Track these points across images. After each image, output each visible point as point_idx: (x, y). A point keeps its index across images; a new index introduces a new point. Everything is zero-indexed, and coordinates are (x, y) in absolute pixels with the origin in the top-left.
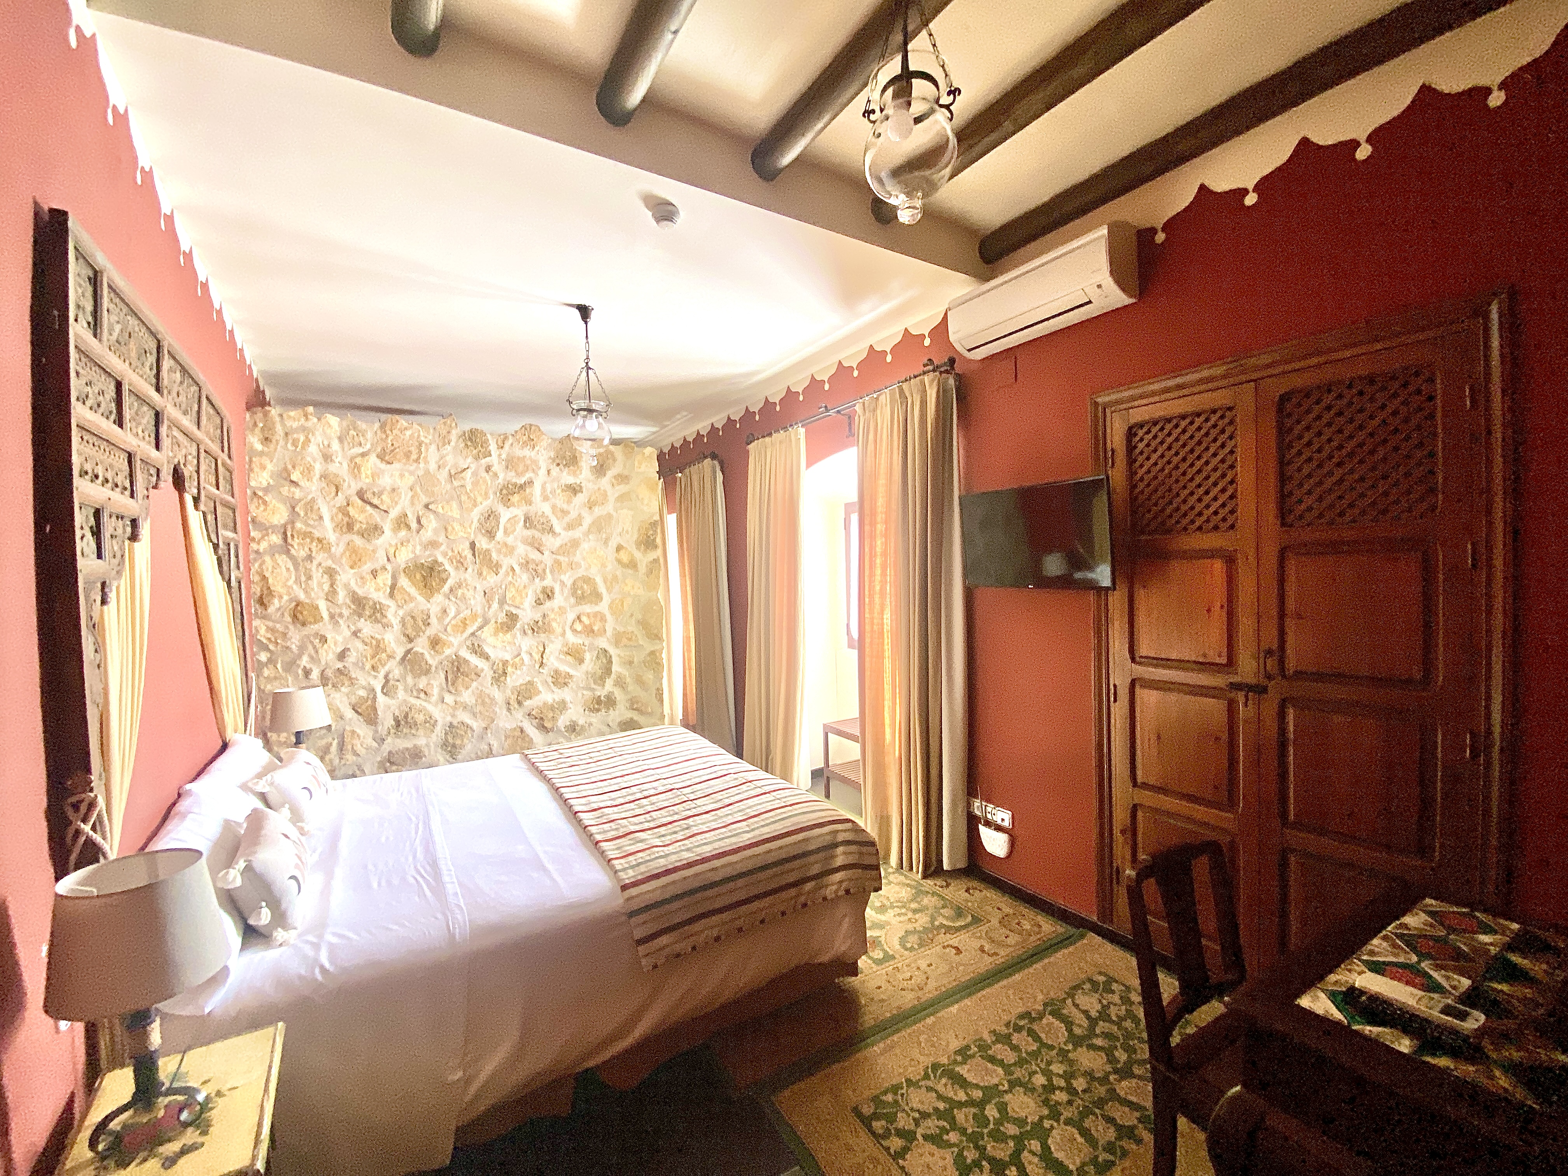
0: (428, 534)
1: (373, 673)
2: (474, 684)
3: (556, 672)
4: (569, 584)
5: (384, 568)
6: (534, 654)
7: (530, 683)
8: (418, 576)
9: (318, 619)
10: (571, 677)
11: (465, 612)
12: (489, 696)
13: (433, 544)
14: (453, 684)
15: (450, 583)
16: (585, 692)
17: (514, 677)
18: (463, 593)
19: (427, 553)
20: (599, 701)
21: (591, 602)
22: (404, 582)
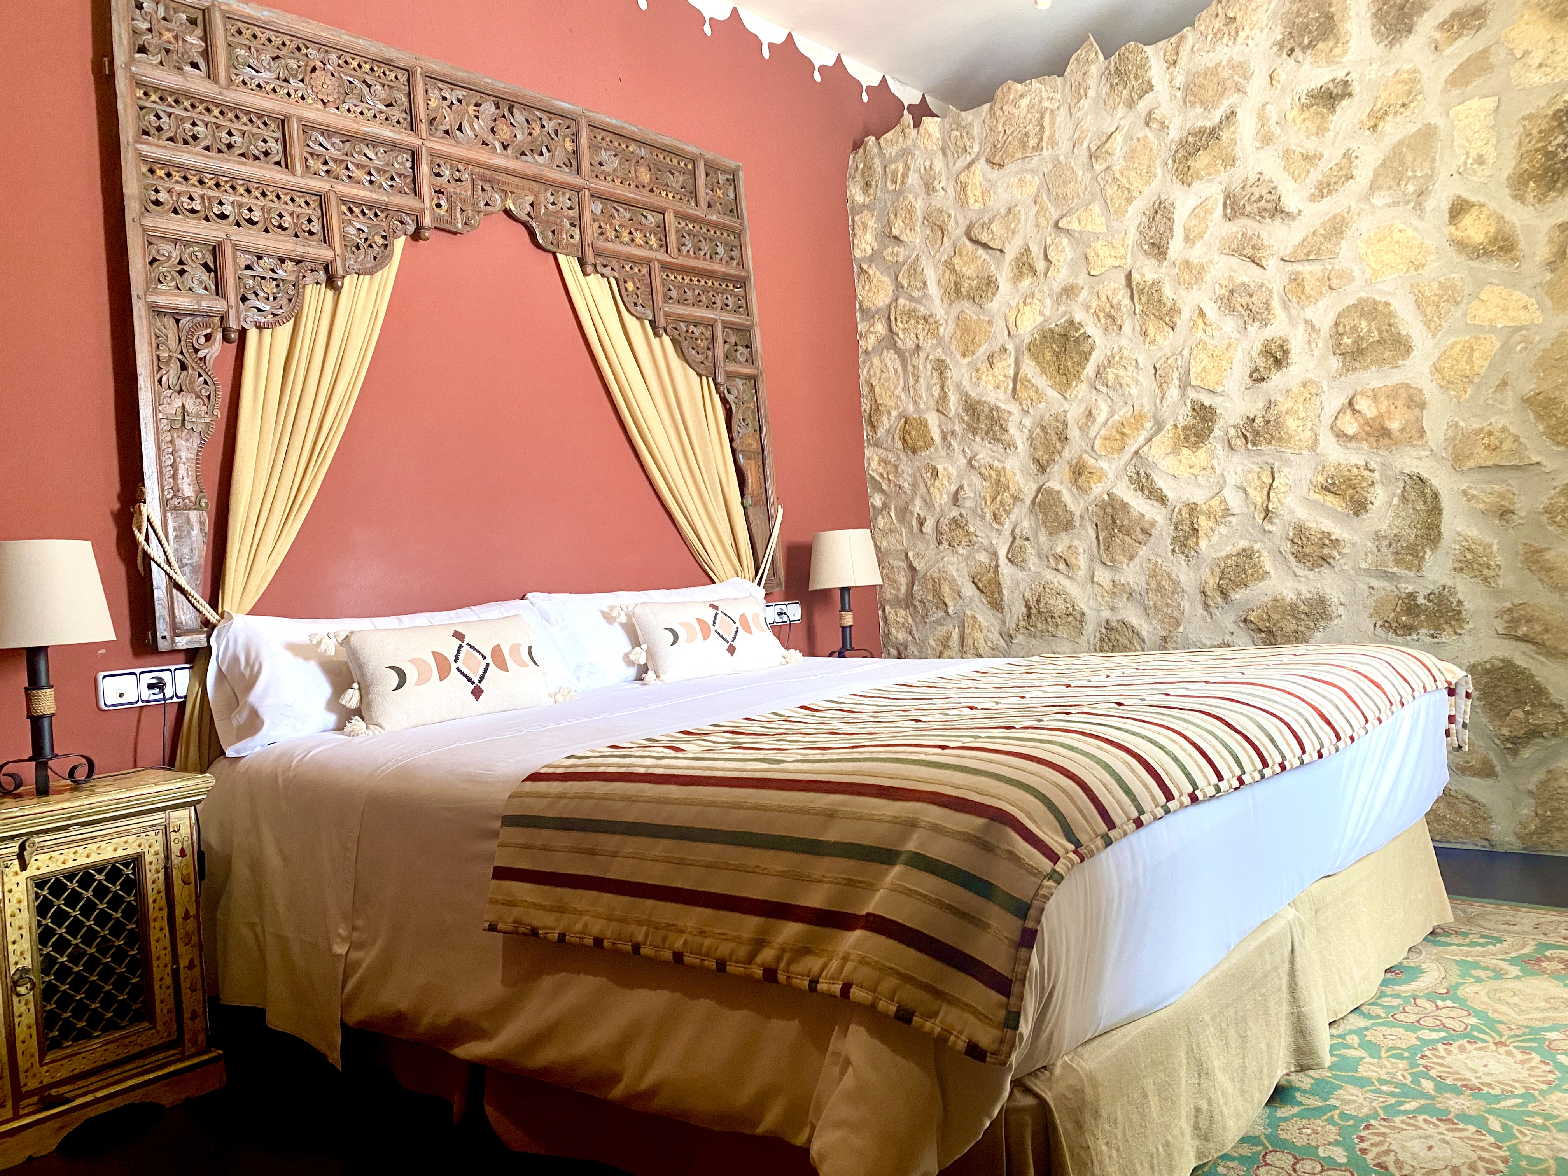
0: (1060, 276)
1: (996, 526)
2: (1143, 551)
3: (1300, 530)
4: (1325, 324)
5: (1004, 349)
6: (1250, 491)
7: (1247, 554)
8: (1048, 355)
9: (929, 443)
10: (1336, 543)
11: (1122, 412)
12: (1169, 575)
13: (1069, 292)
14: (1107, 549)
15: (1096, 358)
16: (1375, 583)
17: (1215, 539)
18: (1117, 376)
19: (1062, 309)
20: (1410, 606)
21: (1380, 362)
22: (1029, 368)
